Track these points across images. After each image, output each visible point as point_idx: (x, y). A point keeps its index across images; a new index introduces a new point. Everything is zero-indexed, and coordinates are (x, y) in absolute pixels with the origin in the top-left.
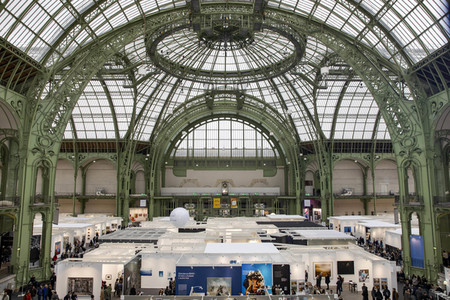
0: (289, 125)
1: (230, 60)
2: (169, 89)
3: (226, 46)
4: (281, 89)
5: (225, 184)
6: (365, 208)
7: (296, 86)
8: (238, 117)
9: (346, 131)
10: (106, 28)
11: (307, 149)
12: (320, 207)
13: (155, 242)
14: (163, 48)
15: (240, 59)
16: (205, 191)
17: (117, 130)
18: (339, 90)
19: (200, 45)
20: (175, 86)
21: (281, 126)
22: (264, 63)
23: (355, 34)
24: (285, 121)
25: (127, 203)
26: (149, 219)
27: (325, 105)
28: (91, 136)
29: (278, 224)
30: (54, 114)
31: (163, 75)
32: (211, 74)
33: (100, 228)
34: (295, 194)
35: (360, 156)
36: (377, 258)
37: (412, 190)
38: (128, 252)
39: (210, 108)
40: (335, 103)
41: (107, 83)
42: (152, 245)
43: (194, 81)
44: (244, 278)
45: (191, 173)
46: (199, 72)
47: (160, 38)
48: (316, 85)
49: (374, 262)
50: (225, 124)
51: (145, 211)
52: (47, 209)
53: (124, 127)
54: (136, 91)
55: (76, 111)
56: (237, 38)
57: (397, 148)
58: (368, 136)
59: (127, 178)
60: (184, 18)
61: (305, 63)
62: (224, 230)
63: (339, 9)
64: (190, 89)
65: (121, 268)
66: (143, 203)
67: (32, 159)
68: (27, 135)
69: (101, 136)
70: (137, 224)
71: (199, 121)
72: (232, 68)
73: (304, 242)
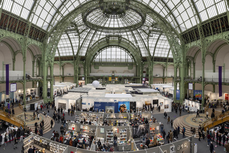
0: (138, 50)
1: (116, 23)
2: (92, 35)
3: (114, 16)
4: (135, 36)
5: (113, 72)
6: (164, 81)
7: (141, 35)
8: (119, 46)
9: (158, 54)
10: (67, 13)
11: (144, 59)
12: (148, 81)
13: (87, 93)
14: (89, 18)
15: (120, 22)
16: (106, 74)
17: (73, 52)
18: (157, 38)
19: (104, 16)
20: (94, 34)
21: (135, 50)
22: (129, 25)
23: (164, 16)
24: (137, 48)
25: (77, 78)
26: (86, 84)
27: (152, 43)
28: (65, 55)
29: (133, 87)
30: (52, 48)
31: (89, 30)
32: (108, 28)
33: (68, 87)
34: (139, 76)
35: (163, 63)
36: (166, 98)
37: (178, 75)
38: (78, 96)
39: (108, 43)
40: (155, 43)
41: (69, 34)
42: (86, 94)
43: (101, 32)
44: (119, 107)
45: (101, 68)
46: (103, 28)
47: (88, 14)
48: (149, 35)
49: (165, 100)
50: (114, 49)
51: (84, 82)
52: (51, 80)
53: (76, 51)
54: (79, 37)
55: (59, 46)
56: (119, 13)
57: (175, 61)
58: (166, 56)
59: (78, 70)
60: (97, 4)
61: (145, 26)
62: (112, 89)
63: (159, 5)
64: (100, 35)
65: (75, 101)
66: (83, 78)
67: (46, 64)
68: (44, 56)
69: (68, 55)
70: (81, 86)
71: (103, 48)
72: (116, 26)
73: (142, 94)
